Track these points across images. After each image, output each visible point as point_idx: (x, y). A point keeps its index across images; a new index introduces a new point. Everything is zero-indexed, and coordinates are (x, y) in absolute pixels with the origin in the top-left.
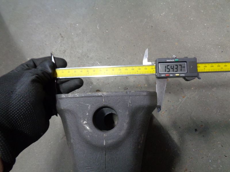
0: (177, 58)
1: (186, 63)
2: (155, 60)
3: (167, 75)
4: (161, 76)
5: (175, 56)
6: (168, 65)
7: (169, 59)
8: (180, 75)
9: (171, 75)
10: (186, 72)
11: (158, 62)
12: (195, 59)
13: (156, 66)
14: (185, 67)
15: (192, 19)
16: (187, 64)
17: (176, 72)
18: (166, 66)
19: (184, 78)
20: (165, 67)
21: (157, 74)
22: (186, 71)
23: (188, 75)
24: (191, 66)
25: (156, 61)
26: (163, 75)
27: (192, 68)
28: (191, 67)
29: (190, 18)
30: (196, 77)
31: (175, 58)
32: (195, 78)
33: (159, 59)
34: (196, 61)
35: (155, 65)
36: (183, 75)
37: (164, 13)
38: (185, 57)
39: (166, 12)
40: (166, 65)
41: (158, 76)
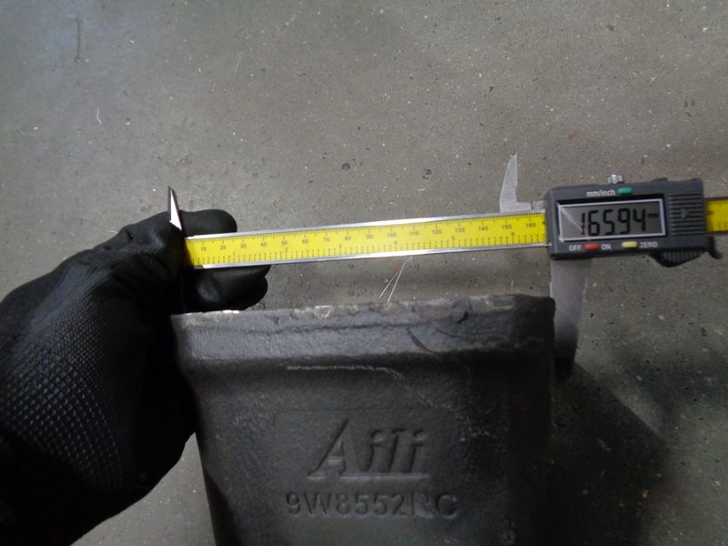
0: (627, 182)
1: (660, 200)
2: (544, 193)
3: (588, 246)
4: (566, 251)
5: (617, 178)
6: (594, 209)
7: (594, 187)
8: (639, 245)
9: (606, 247)
10: (663, 233)
11: (553, 201)
12: (697, 185)
13: (547, 216)
14: (656, 215)
15: (382, 11)
16: (664, 203)
17: (622, 233)
18: (584, 215)
19: (655, 254)
20: (580, 217)
21: (550, 244)
22: (661, 232)
23: (673, 243)
24: (683, 210)
25: (547, 198)
26: (573, 248)
27: (686, 217)
28: (683, 215)
29: (374, 9)
30: (702, 249)
31: (619, 183)
32: (698, 256)
33: (558, 188)
34: (702, 191)
35: (543, 211)
36: (653, 245)
37: (294, 15)
38: (656, 180)
39: (300, 12)
40: (587, 211)
41: (556, 251)
